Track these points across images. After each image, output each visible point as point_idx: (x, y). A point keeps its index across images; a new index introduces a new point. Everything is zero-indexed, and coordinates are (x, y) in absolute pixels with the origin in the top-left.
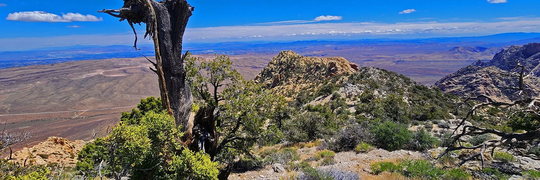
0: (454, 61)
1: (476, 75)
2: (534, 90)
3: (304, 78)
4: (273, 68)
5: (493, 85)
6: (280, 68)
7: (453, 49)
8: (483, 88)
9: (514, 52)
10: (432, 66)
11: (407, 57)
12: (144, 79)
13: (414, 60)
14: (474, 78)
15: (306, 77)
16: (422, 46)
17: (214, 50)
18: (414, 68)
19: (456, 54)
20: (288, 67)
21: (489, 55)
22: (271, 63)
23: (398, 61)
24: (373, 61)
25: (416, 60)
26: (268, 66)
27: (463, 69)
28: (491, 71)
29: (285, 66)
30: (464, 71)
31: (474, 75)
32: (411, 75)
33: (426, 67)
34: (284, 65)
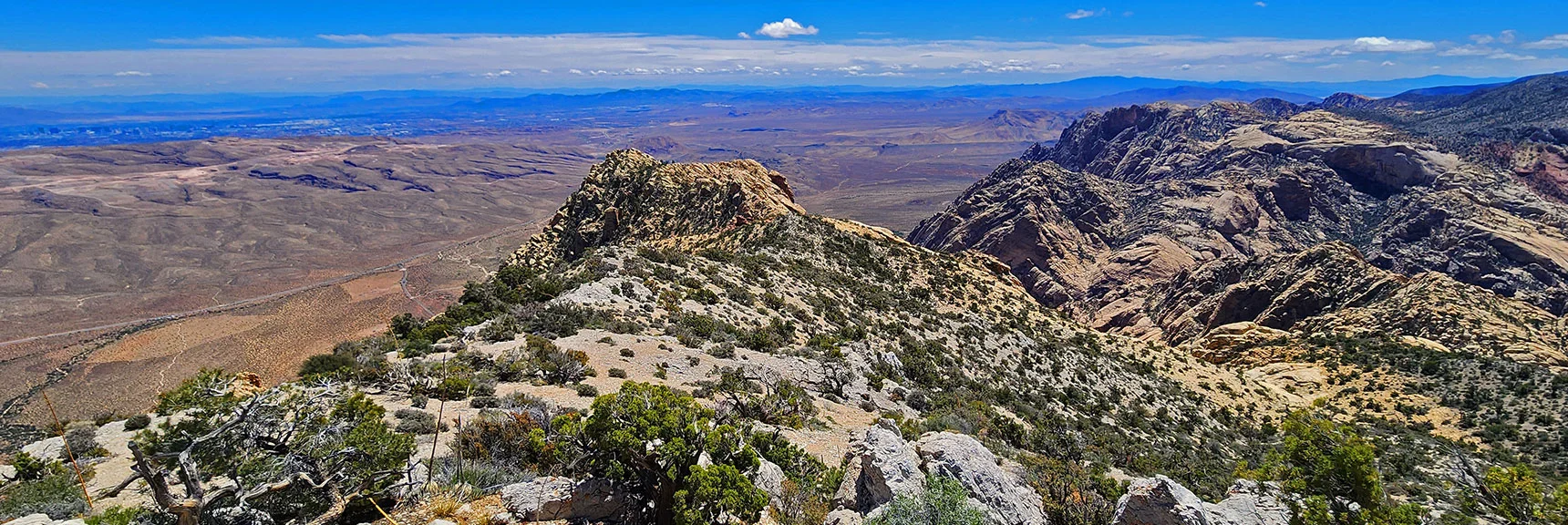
0: (996, 145)
1: (1023, 180)
2: (1111, 206)
3: (677, 216)
4: (598, 193)
5: (1050, 201)
6: (615, 192)
7: (996, 116)
8: (1033, 207)
10: (956, 157)
11: (902, 135)
12: (54, 235)
13: (918, 142)
14: (1018, 187)
15: (682, 215)
16: (934, 108)
17: (333, 118)
18: (920, 164)
19: (1001, 128)
20: (637, 191)
21: (1056, 130)
22: (590, 182)
23: (883, 147)
24: (828, 147)
25: (923, 143)
26: (583, 188)
27: (1004, 167)
28: (1047, 171)
29: (628, 189)
30: (1005, 171)
31: (1019, 181)
32: (914, 181)
33: (943, 161)
34: (627, 185)
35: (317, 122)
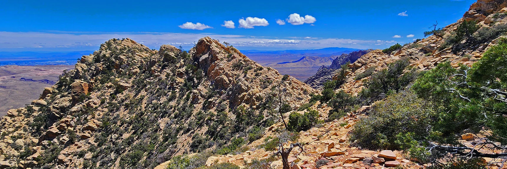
0: (305, 68)
1: (331, 76)
9: (345, 58)
10: (291, 72)
16: (281, 57)
19: (305, 62)
21: (324, 63)
25: (279, 67)
27: (320, 72)
30: (321, 74)
35: (60, 61)
